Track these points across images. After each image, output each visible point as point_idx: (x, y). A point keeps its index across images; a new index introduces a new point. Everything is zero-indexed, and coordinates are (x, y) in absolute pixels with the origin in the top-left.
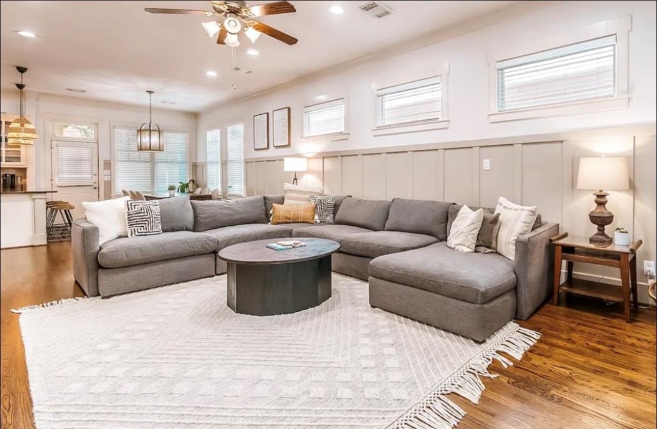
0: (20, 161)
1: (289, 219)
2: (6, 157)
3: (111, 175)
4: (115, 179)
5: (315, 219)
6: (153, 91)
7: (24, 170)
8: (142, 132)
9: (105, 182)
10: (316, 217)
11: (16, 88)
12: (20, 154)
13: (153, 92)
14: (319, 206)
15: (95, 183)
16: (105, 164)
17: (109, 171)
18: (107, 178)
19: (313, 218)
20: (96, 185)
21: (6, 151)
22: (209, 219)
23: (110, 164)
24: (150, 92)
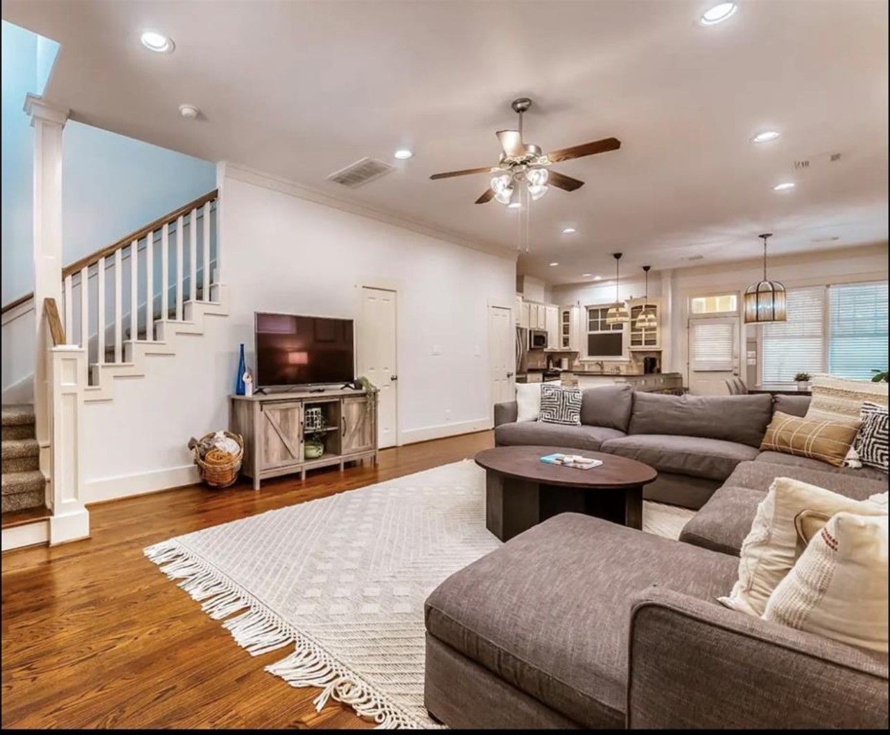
0: (655, 344)
1: (787, 444)
2: (646, 341)
3: (756, 358)
4: (761, 363)
5: (848, 456)
6: (770, 233)
7: (659, 353)
8: (762, 296)
9: (749, 367)
10: (852, 453)
11: (642, 270)
12: (655, 337)
13: (769, 235)
14: (868, 430)
15: (736, 368)
16: (748, 342)
17: (754, 352)
18: (752, 362)
19: (843, 455)
20: (736, 371)
21: (646, 335)
22: (644, 420)
23: (756, 342)
24: (764, 236)
